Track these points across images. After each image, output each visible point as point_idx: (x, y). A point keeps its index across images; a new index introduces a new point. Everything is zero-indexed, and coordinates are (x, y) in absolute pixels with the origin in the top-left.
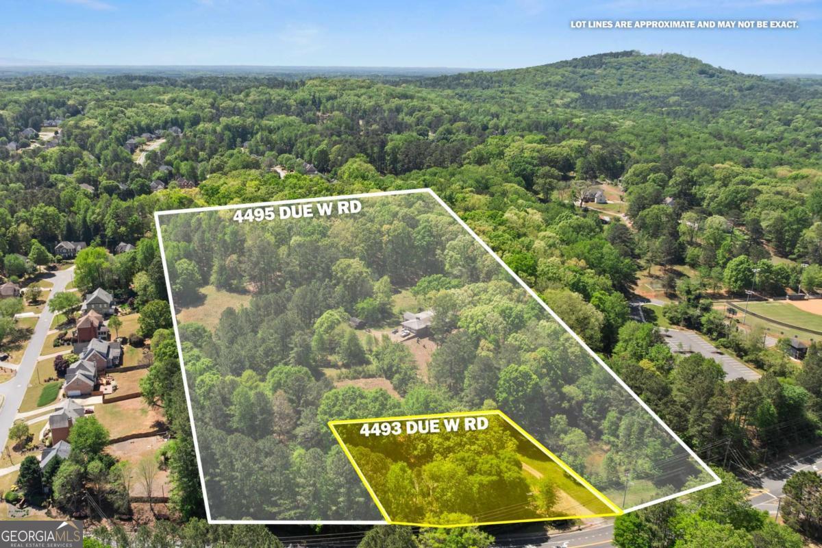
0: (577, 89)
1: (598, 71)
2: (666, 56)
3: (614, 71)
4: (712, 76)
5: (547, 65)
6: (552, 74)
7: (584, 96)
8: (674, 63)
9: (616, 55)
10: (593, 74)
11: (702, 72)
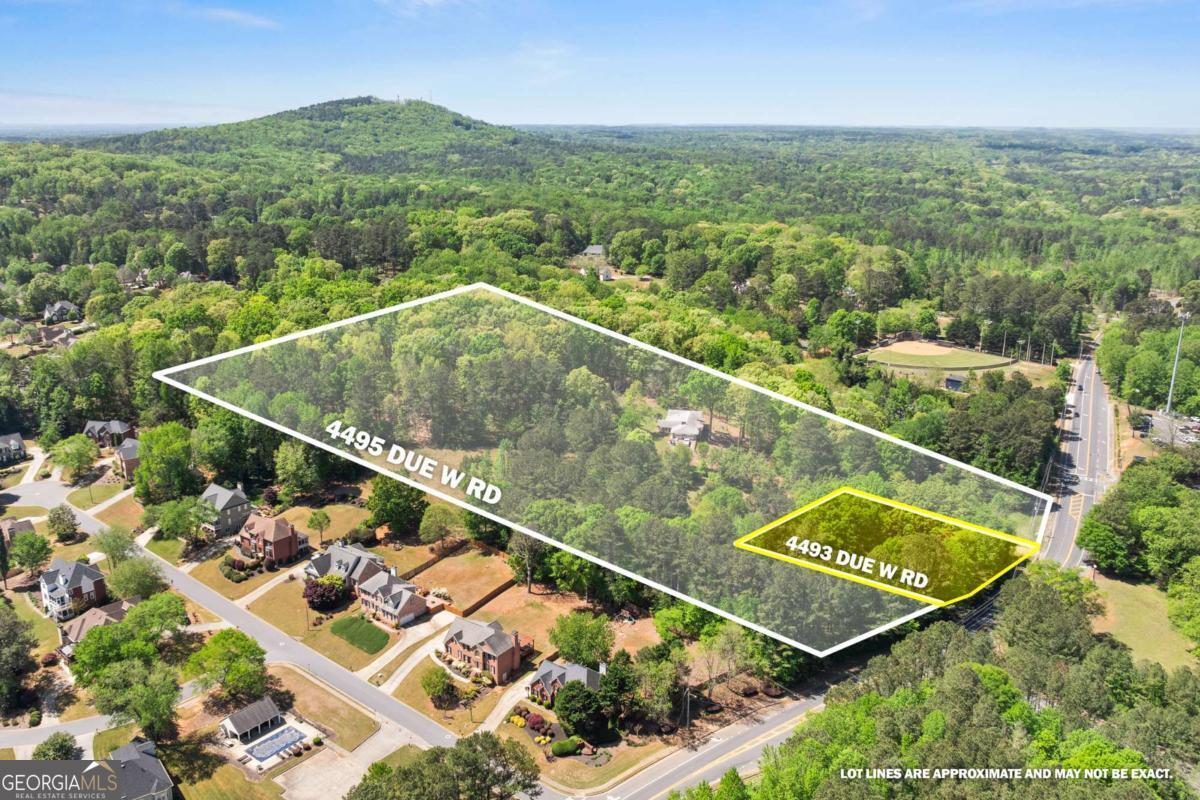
0: (333, 149)
1: (343, 124)
2: (409, 103)
3: (362, 124)
4: (468, 128)
5: (279, 115)
6: (289, 130)
7: (347, 158)
8: (425, 114)
9: (354, 102)
10: (339, 128)
11: (457, 123)
